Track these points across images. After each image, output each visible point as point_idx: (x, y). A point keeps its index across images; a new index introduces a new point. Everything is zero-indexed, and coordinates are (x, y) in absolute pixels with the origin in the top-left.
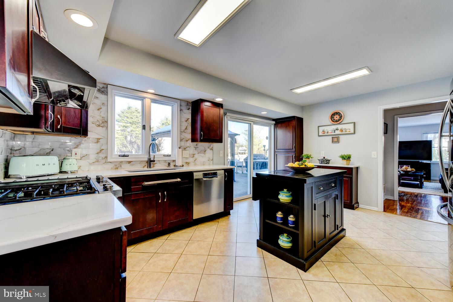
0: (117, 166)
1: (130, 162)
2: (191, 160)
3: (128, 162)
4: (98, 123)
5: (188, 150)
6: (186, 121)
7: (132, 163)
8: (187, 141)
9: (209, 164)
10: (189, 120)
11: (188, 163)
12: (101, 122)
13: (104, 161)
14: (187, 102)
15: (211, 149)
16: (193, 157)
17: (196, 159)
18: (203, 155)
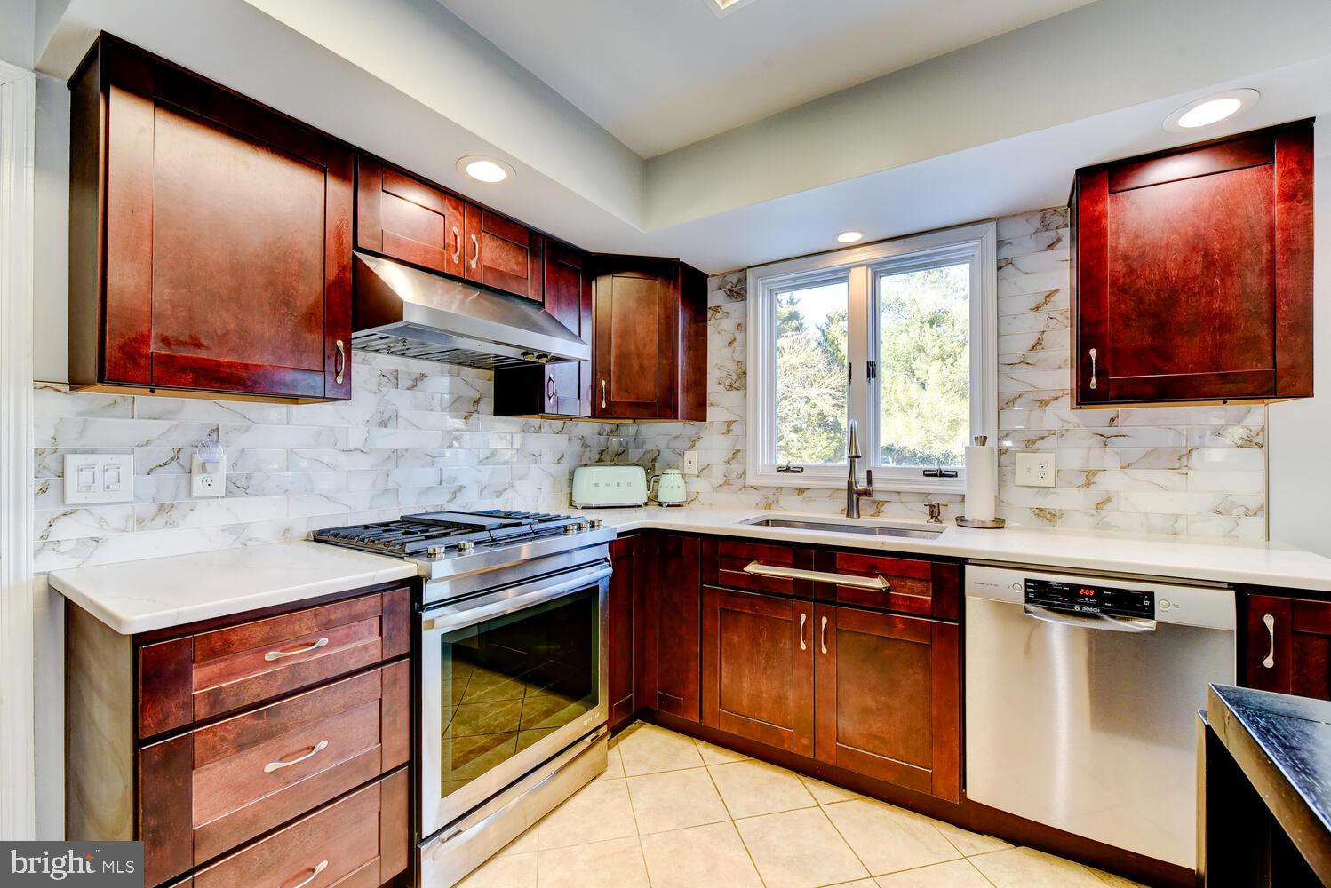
0: (770, 500)
1: (801, 491)
2: (1068, 499)
3: (796, 489)
4: (728, 382)
5: (1047, 451)
6: (1037, 308)
7: (807, 494)
8: (1043, 404)
9: (1231, 538)
10: (1055, 298)
11: (1048, 517)
12: (734, 377)
13: (739, 483)
14: (1044, 216)
15: (1247, 443)
16: (1088, 484)
17: (1109, 500)
18: (1162, 476)
